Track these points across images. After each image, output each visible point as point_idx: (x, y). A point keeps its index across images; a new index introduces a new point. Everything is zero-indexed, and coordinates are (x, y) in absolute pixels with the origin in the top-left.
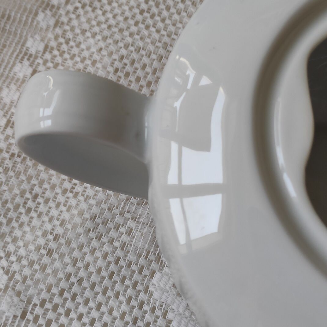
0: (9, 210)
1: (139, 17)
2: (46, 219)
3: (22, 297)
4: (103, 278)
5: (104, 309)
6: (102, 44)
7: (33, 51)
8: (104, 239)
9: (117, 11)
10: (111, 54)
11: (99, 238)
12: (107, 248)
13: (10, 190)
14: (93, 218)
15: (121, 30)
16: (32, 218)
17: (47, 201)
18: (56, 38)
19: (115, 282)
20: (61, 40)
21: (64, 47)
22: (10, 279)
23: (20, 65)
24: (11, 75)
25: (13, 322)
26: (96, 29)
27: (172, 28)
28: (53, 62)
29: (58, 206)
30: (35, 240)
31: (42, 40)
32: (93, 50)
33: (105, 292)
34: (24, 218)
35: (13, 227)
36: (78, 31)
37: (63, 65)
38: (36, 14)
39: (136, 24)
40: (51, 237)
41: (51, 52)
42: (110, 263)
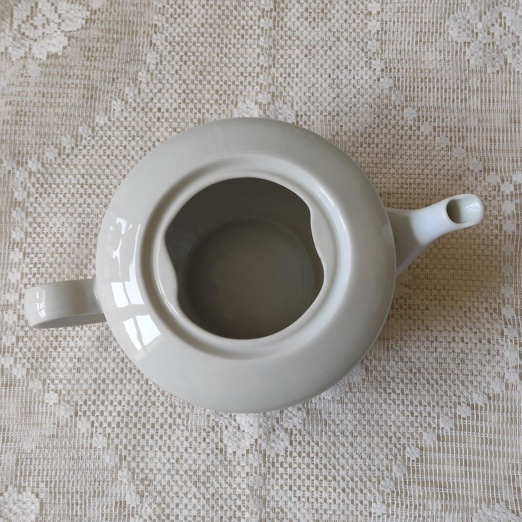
0: (42, 352)
1: (81, 191)
2: (68, 350)
3: (71, 403)
4: (117, 374)
5: (124, 392)
6: (63, 219)
7: (18, 240)
8: (110, 350)
9: (65, 191)
10: (71, 225)
11: (106, 350)
12: (113, 354)
13: (39, 339)
14: (98, 338)
15: (72, 204)
16: (59, 352)
17: (65, 338)
18: (30, 224)
19: (126, 374)
20: (35, 225)
21: (38, 230)
22: (60, 395)
23: (13, 252)
24: (10, 261)
25: (71, 420)
26: (55, 210)
27: (106, 191)
28: (34, 243)
29: (73, 338)
30: (66, 366)
31: (22, 230)
32: (59, 225)
33: (121, 382)
34: (54, 354)
35: (49, 362)
36: (43, 215)
37: (42, 243)
38: (10, 212)
39: (81, 196)
40: (76, 360)
41: (30, 236)
42: (118, 363)
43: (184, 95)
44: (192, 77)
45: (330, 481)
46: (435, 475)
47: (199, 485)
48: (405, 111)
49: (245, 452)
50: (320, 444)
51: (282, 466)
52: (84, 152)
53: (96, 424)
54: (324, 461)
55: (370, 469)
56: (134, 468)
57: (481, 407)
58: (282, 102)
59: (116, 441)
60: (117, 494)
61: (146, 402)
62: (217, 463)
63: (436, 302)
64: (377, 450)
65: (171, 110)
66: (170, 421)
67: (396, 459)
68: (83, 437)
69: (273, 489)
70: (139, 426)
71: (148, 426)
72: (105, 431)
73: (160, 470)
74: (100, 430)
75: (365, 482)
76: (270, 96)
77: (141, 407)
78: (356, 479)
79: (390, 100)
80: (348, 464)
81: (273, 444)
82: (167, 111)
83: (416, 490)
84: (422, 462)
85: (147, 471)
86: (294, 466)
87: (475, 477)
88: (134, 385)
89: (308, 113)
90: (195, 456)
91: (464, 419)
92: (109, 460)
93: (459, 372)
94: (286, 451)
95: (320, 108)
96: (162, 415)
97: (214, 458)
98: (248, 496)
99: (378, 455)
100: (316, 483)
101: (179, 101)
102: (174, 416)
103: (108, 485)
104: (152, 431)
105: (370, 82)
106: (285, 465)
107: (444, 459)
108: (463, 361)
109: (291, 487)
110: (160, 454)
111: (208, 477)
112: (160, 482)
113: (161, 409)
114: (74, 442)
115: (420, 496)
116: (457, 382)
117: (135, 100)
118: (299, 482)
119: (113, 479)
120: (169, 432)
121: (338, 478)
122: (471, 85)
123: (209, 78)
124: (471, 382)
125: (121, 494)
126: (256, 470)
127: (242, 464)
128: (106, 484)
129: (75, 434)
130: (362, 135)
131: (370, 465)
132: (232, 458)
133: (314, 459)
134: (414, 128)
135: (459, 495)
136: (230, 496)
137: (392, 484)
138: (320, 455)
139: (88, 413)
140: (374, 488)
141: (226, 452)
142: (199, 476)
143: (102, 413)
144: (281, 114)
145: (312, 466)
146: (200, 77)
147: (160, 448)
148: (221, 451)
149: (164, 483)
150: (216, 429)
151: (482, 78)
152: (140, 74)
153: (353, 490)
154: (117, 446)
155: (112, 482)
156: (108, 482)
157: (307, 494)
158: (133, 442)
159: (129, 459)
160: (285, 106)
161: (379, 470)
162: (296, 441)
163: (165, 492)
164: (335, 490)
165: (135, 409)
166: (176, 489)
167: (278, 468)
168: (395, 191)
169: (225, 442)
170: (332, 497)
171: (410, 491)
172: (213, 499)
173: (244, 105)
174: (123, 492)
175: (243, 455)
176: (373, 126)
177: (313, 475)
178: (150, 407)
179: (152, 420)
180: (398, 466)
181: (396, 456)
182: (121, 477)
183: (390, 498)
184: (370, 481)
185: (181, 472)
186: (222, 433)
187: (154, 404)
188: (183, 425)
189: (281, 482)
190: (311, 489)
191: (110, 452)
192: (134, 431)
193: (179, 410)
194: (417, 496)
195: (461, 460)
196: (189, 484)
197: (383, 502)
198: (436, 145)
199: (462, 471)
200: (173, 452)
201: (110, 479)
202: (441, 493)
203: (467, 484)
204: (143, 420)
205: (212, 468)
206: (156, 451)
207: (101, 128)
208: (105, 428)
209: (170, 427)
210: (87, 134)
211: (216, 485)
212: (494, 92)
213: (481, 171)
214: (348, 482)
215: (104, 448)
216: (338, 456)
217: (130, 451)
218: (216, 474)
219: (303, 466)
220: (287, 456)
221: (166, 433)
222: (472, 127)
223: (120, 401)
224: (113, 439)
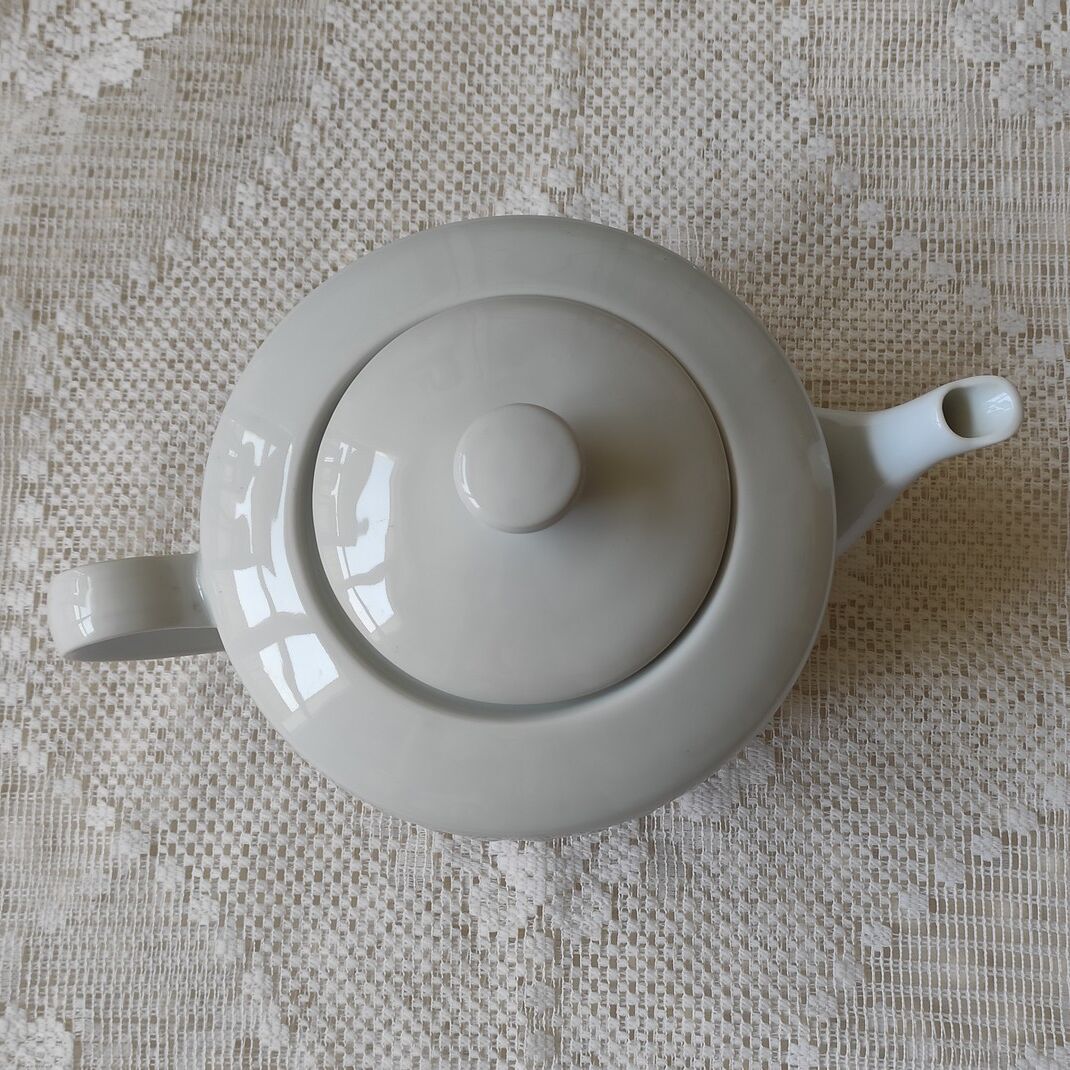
0: (82, 718)
1: (170, 374)
2: (138, 713)
3: (143, 827)
4: (243, 765)
5: (257, 805)
6: (129, 435)
7: (33, 478)
8: (227, 713)
9: (135, 374)
10: (147, 446)
11: (219, 713)
12: (234, 723)
13: (75, 690)
14: (202, 689)
15: (150, 404)
16: (119, 718)
17: (131, 689)
18: (60, 446)
19: (261, 765)
20: (69, 448)
21: (77, 457)
22: (119, 810)
23: (21, 505)
24: (15, 525)
25: (143, 864)
26: (113, 415)
27: (222, 376)
28: (68, 486)
29: (148, 689)
30: (134, 747)
31: (42, 458)
32: (120, 447)
33: (251, 783)
34: (108, 723)
35: (98, 740)
36: (87, 426)
37: (84, 486)
38: (18, 421)
39: (169, 386)
40: (153, 736)
41: (60, 471)
42: (245, 742)
43: (389, 174)
44: (408, 135)
45: (698, 997)
46: (925, 984)
47: (417, 1004)
48: (861, 207)
49: (514, 934)
50: (678, 916)
51: (594, 964)
52: (177, 292)
53: (196, 873)
54: (685, 953)
55: (784, 972)
56: (276, 968)
57: (1024, 838)
58: (597, 189)
59: (239, 909)
60: (239, 1023)
61: (303, 826)
62: (455, 957)
63: (927, 614)
64: (799, 930)
65: (362, 204)
66: (355, 866)
67: (841, 950)
68: (168, 900)
69: (575, 1014)
70: (289, 877)
71: (308, 878)
72: (214, 888)
73: (332, 973)
74: (204, 885)
75: (774, 1000)
76: (572, 175)
77: (293, 836)
78: (754, 992)
79: (829, 184)
80: (737, 961)
81: (575, 917)
82: (354, 205)
83: (882, 1017)
84: (896, 956)
85: (304, 974)
86: (621, 963)
87: (1010, 990)
88: (278, 789)
89: (654, 212)
90: (407, 942)
91: (987, 864)
92: (223, 949)
93: (976, 764)
94: (604, 933)
95: (679, 201)
96: (338, 853)
97: (449, 946)
98: (521, 1029)
99: (801, 942)
100: (668, 1000)
101: (379, 185)
102: (364, 855)
103: (220, 1004)
104: (315, 889)
105: (787, 145)
106: (601, 962)
107: (943, 950)
108: (984, 739)
109: (613, 1009)
110: (332, 938)
111: (436, 988)
112: (332, 998)
113: (337, 842)
114: (149, 912)
115: (891, 1030)
116: (971, 785)
117: (285, 184)
118: (631, 1000)
119: (231, 990)
120: (352, 890)
121: (715, 991)
122: (1001, 153)
123: (443, 136)
124: (1003, 786)
125: (248, 1023)
126: (539, 973)
127: (510, 959)
128: (215, 1002)
129: (151, 895)
130: (768, 258)
131: (784, 963)
132: (488, 946)
133: (665, 950)
134: (879, 243)
135: (975, 1028)
136: (482, 1028)
137: (832, 1004)
138: (677, 940)
139: (180, 850)
140: (793, 1012)
141: (474, 934)
142: (417, 986)
143: (209, 850)
144: (597, 213)
145: (659, 964)
146: (425, 136)
147: (333, 925)
148: (465, 932)
149: (341, 999)
150: (454, 884)
151: (1024, 138)
152: (296, 128)
153: (747, 1017)
154: (240, 919)
155: (230, 998)
156: (221, 997)
157: (649, 1024)
158: (276, 911)
159: (266, 947)
160: (605, 197)
161: (803, 973)
162: (625, 910)
163: (344, 1019)
164: (708, 1017)
165: (281, 840)
166: (367, 1012)
167: (586, 968)
168: (839, 376)
169: (472, 911)
170: (703, 1031)
171: (870, 1018)
172: (446, 1034)
173: (518, 194)
174: (253, 1021)
175: (511, 940)
176: (792, 239)
177: (661, 983)
178: (312, 837)
179: (317, 865)
180: (846, 965)
181: (839, 943)
182: (250, 987)
183: (828, 1033)
184: (785, 996)
185: (379, 977)
186: (466, 893)
187: (320, 829)
188: (384, 876)
189: (592, 998)
190: (658, 1013)
191: (226, 932)
192: (278, 887)
193: (374, 843)
194: (886, 1029)
195: (981, 952)
196: (396, 1002)
197: (813, 1043)
198: (927, 278)
199: (982, 977)
200: (361, 934)
201: (225, 992)
202: (938, 1024)
203: (992, 1004)
204: (298, 864)
205: (444, 969)
206: (324, 932)
207: (213, 242)
208: (215, 881)
209: (355, 880)
210: (182, 254)
211: (454, 1005)
212: (1050, 169)
213: (1022, 335)
214: (737, 998)
215: (212, 924)
216: (714, 942)
217: (268, 930)
218: (454, 981)
219: (640, 964)
220: (605, 943)
221: (346, 892)
222: (1005, 242)
223: (249, 824)
224: (232, 905)
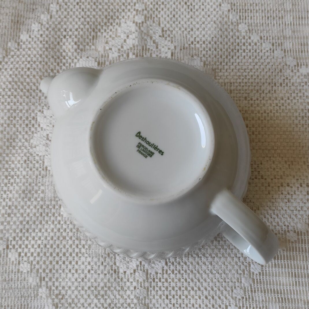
3: (4, 239)
4: (38, 217)
5: (43, 230)
8: (32, 200)
11: (29, 200)
12: (35, 203)
14: (24, 192)
19: (44, 217)
25: (4, 252)
29: (5, 192)
33: (41, 223)
40: (7, 208)
42: (38, 209)
43: (82, 19)
44: (88, 7)
45: (196, 291)
46: (273, 284)
47: (99, 297)
48: (240, 26)
49: (132, 272)
50: (188, 263)
51: (160, 281)
52: (12, 60)
53: (23, 254)
54: (191, 276)
55: (225, 282)
56: (51, 286)
57: (304, 233)
58: (152, 22)
59: (37, 267)
60: (38, 306)
61: (59, 237)
62: (112, 280)
63: (268, 159)
64: (230, 267)
65: (73, 30)
66: (77, 250)
67: (244, 273)
68: (13, 264)
69: (154, 298)
70: (54, 255)
71: (61, 255)
72: (28, 259)
73: (70, 287)
74: (25, 259)
75: (222, 291)
76: (143, 17)
77: (55, 240)
78: (215, 289)
79: (229, 18)
80: (209, 278)
81: (153, 265)
82: (71, 30)
83: (259, 296)
84: (263, 275)
85: (60, 288)
86: (169, 280)
87: (303, 285)
88: (50, 225)
89: (171, 29)
90: (96, 276)
91: (293, 242)
92: (32, 280)
93: (287, 209)
94: (163, 270)
95: (179, 25)
96: (71, 246)
97: (110, 277)
98: (135, 305)
99: (230, 271)
100: (186, 293)
101: (79, 23)
102: (80, 246)
103: (31, 300)
104: (63, 259)
105: (214, 6)
106: (162, 280)
107: (279, 272)
108: (289, 201)
109: (167, 296)
110: (70, 275)
111: (106, 291)
112: (70, 296)
113: (70, 242)
114: (6, 268)
115: (263, 301)
116: (286, 216)
117: (48, 23)
118: (173, 293)
119: (35, 295)
120: (76, 259)
121: (202, 289)
122: (285, 7)
123: (100, 7)
124: (296, 215)
125: (41, 306)
126: (141, 285)
127: (131, 280)
128: (30, 299)
129: (7, 262)
130: (210, 43)
131: (225, 279)
132: (123, 276)
133: (184, 275)
134: (246, 38)
135: (292, 299)
136: (122, 305)
137: (242, 292)
138: (188, 271)
139: (16, 247)
140: (229, 295)
141: (118, 272)
142: (99, 291)
143: (27, 246)
144: (151, 29)
145: (182, 280)
146: (94, 7)
147: (70, 271)
148: (115, 272)
149: (73, 297)
150: (111, 255)
151: (293, 2)
152: (51, 5)
153: (213, 298)
154: (38, 270)
155: (35, 297)
156: (32, 297)
157: (180, 301)
158: (50, 267)
159: (47, 279)
160: (154, 25)
161: (232, 282)
162: (170, 262)
163: (74, 303)
164: (200, 298)
165: (51, 242)
166: (82, 301)
167: (157, 282)
168: (235, 81)
169: (117, 264)
170: (198, 302)
171: (255, 297)
172: (110, 307)
173: (126, 25)
174: (43, 305)
175: (131, 274)
176: (217, 36)
177: (183, 287)
178: (62, 241)
179: (64, 250)
180: (246, 278)
181: (244, 271)
182: (41, 293)
183: (241, 302)
184: (226, 290)
185: (86, 288)
186: (115, 258)
187: (64, 238)
188: (87, 253)
189: (160, 293)
190: (183, 297)
191: (33, 274)
192: (51, 258)
193: (83, 242)
194: (261, 300)
195: (292, 273)
196: (92, 297)
197: (236, 306)
198: (263, 48)
199: (293, 281)
200: (79, 274)
201: (33, 295)
202: (279, 298)
203: (297, 291)
204: (57, 250)
205: (108, 285)
206: (67, 273)
207: (24, 43)
208: (29, 257)
209: (77, 255)
210: (14, 47)
211: (112, 297)
212: (302, 12)
213: (295, 66)
214: (209, 291)
215: (28, 272)
216: (201, 272)
217: (47, 273)
218: (112, 289)
219: (176, 280)
220: (163, 274)
221: (74, 259)
222: (288, 36)
223: (40, 237)
224: (35, 265)
